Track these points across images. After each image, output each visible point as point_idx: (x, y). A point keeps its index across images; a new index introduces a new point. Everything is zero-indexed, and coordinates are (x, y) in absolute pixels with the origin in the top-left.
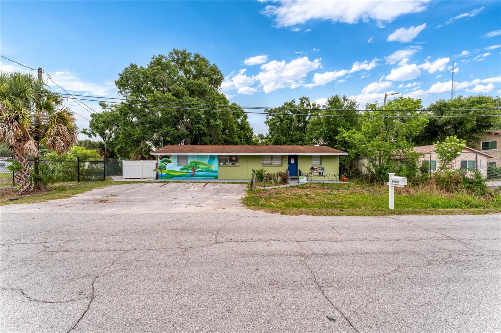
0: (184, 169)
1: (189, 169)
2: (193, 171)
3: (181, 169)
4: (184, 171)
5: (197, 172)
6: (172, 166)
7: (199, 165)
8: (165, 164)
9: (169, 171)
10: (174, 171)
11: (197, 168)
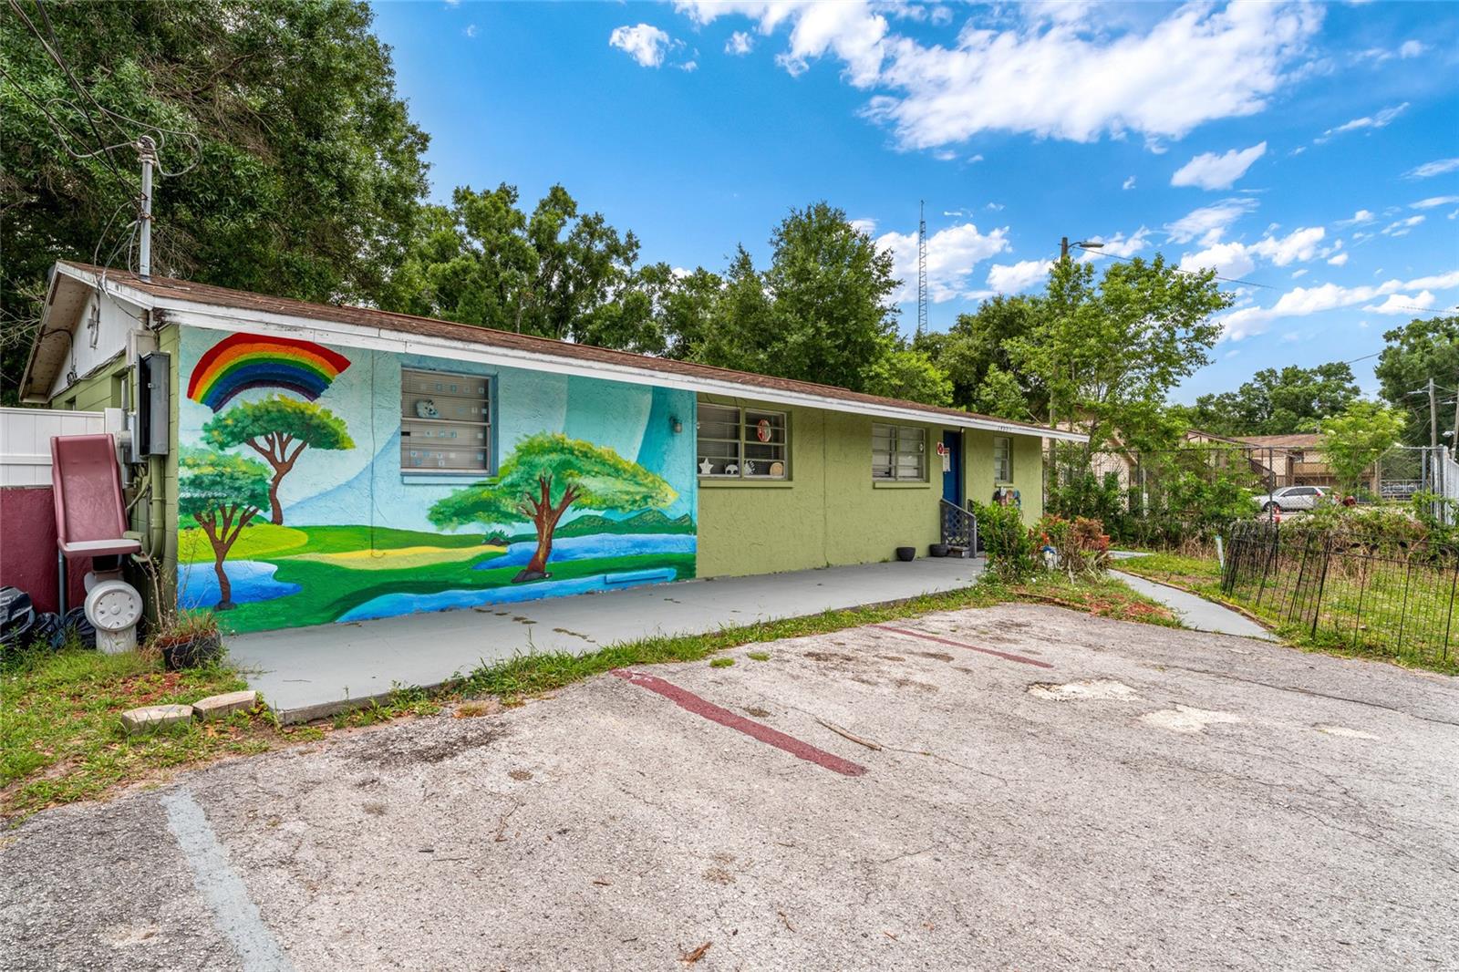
0: (463, 511)
1: (509, 505)
2: (539, 522)
3: (443, 514)
4: (472, 528)
5: (571, 530)
6: (349, 485)
7: (581, 472)
8: (273, 461)
9: (316, 534)
10: (374, 537)
11: (568, 499)
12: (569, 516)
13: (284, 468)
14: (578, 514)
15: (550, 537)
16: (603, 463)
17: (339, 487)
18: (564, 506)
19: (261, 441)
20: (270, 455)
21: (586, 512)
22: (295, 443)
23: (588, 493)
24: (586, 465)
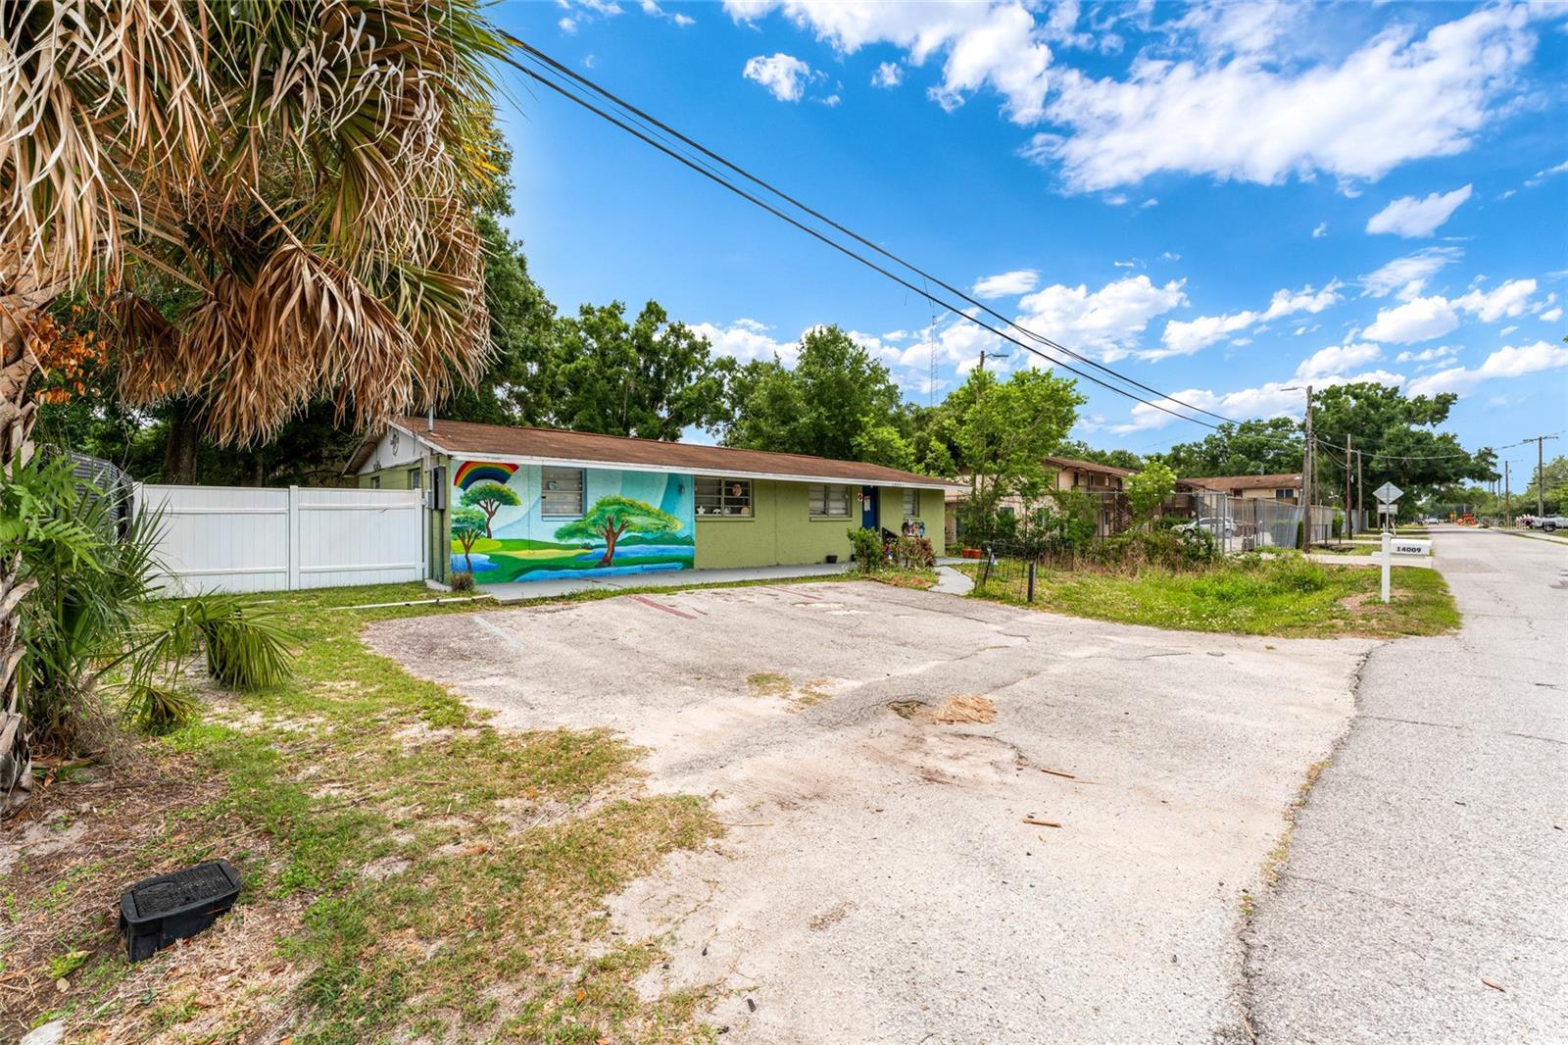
0: (571, 533)
1: (593, 530)
2: (608, 539)
3: (561, 534)
4: (575, 541)
5: (624, 543)
6: (519, 521)
7: (629, 514)
8: (487, 511)
9: (507, 543)
10: (530, 544)
11: (623, 527)
12: (623, 535)
13: (492, 514)
14: (628, 535)
15: (613, 546)
16: (641, 509)
17: (514, 523)
18: (620, 531)
19: (482, 503)
20: (486, 509)
21: (632, 534)
22: (497, 503)
23: (633, 524)
24: (632, 511)
